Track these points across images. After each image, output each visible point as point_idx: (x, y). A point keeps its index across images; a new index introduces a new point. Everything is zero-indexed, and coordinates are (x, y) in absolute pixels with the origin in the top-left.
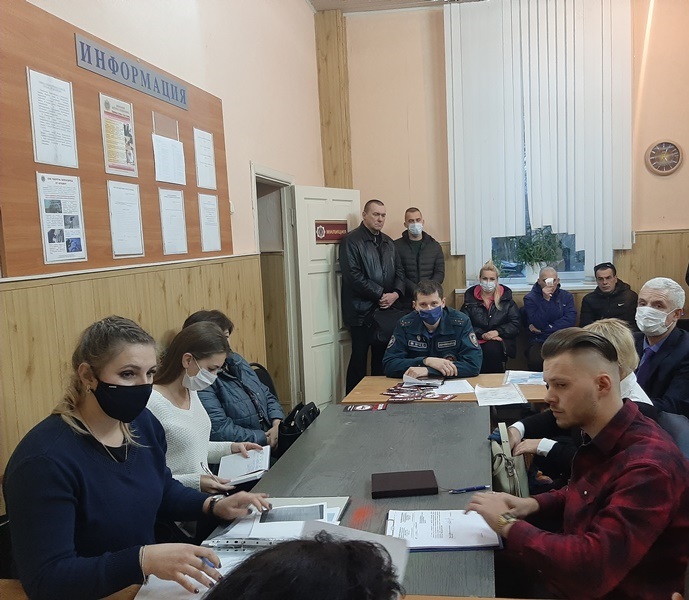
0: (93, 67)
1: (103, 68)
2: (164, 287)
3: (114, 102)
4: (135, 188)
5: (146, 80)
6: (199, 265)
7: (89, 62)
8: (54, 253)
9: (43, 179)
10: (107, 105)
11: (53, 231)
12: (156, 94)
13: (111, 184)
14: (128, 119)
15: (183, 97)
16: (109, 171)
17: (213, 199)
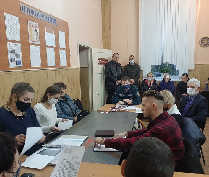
0: (26, 13)
1: (29, 13)
2: (47, 76)
3: (32, 23)
4: (39, 47)
5: (43, 17)
6: (59, 70)
7: (25, 11)
8: (12, 65)
9: (9, 44)
10: (30, 23)
11: (12, 58)
12: (46, 21)
13: (31, 46)
14: (37, 28)
15: (55, 22)
16: (30, 42)
17: (65, 51)
